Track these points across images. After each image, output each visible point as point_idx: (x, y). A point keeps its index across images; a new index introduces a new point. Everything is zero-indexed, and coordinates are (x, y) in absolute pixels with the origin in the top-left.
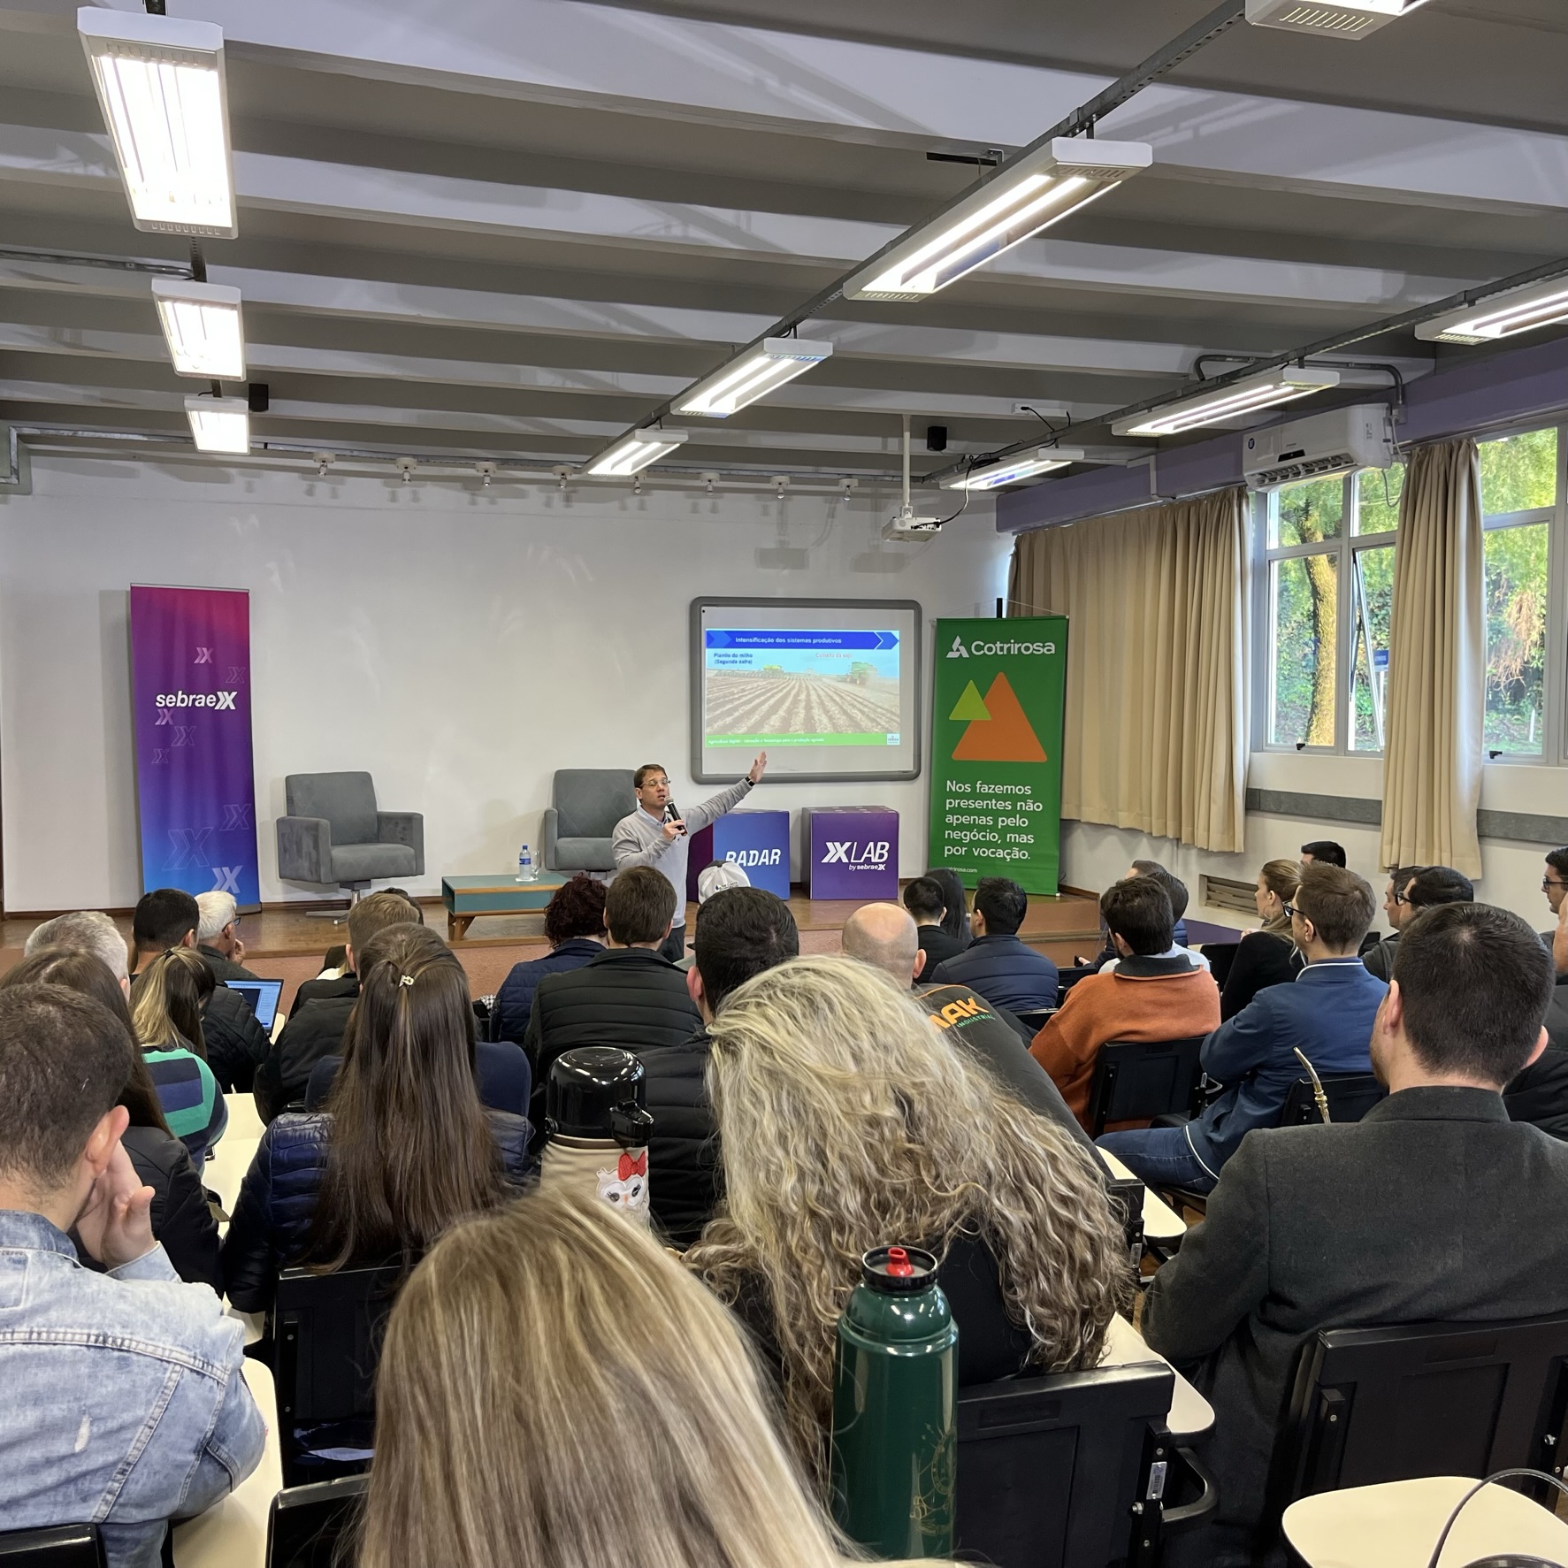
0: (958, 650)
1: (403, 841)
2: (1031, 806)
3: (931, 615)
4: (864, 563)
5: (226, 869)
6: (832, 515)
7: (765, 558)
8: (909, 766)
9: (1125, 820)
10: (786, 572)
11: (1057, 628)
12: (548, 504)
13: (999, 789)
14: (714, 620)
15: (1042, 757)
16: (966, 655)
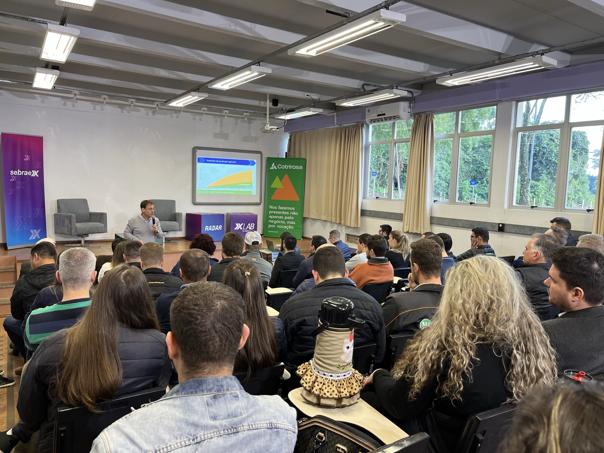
0: (273, 167)
1: (99, 221)
2: (294, 213)
3: (265, 156)
4: (246, 139)
5: (35, 230)
6: (236, 124)
7: (216, 135)
8: (258, 201)
9: (324, 218)
10: (222, 140)
11: (303, 162)
12: (147, 114)
13: (285, 208)
14: (200, 154)
15: (298, 200)
16: (276, 168)
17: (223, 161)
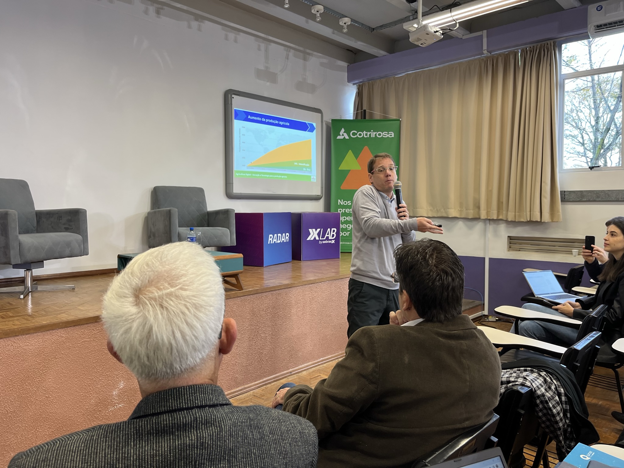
0: (343, 135)
3: (328, 118)
4: (301, 86)
6: (287, 58)
7: (259, 74)
10: (268, 84)
11: (395, 125)
14: (237, 104)
16: (347, 137)
17: (271, 121)
